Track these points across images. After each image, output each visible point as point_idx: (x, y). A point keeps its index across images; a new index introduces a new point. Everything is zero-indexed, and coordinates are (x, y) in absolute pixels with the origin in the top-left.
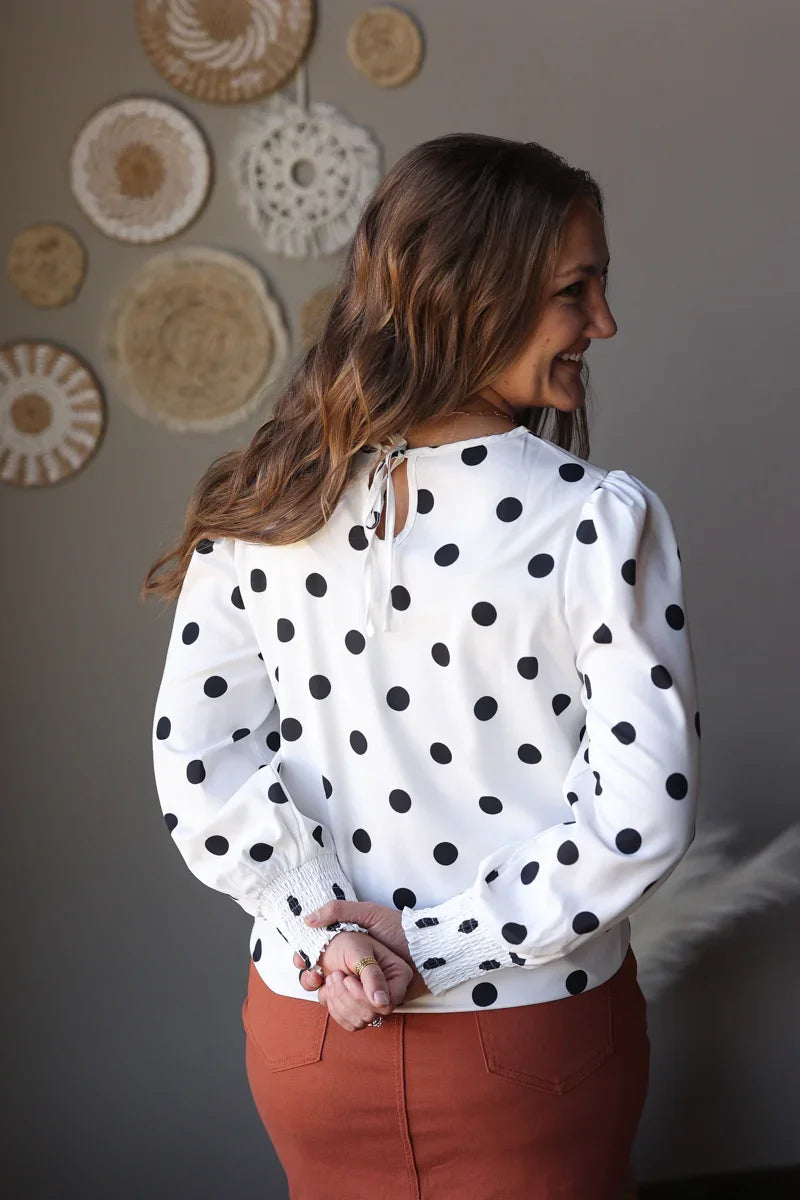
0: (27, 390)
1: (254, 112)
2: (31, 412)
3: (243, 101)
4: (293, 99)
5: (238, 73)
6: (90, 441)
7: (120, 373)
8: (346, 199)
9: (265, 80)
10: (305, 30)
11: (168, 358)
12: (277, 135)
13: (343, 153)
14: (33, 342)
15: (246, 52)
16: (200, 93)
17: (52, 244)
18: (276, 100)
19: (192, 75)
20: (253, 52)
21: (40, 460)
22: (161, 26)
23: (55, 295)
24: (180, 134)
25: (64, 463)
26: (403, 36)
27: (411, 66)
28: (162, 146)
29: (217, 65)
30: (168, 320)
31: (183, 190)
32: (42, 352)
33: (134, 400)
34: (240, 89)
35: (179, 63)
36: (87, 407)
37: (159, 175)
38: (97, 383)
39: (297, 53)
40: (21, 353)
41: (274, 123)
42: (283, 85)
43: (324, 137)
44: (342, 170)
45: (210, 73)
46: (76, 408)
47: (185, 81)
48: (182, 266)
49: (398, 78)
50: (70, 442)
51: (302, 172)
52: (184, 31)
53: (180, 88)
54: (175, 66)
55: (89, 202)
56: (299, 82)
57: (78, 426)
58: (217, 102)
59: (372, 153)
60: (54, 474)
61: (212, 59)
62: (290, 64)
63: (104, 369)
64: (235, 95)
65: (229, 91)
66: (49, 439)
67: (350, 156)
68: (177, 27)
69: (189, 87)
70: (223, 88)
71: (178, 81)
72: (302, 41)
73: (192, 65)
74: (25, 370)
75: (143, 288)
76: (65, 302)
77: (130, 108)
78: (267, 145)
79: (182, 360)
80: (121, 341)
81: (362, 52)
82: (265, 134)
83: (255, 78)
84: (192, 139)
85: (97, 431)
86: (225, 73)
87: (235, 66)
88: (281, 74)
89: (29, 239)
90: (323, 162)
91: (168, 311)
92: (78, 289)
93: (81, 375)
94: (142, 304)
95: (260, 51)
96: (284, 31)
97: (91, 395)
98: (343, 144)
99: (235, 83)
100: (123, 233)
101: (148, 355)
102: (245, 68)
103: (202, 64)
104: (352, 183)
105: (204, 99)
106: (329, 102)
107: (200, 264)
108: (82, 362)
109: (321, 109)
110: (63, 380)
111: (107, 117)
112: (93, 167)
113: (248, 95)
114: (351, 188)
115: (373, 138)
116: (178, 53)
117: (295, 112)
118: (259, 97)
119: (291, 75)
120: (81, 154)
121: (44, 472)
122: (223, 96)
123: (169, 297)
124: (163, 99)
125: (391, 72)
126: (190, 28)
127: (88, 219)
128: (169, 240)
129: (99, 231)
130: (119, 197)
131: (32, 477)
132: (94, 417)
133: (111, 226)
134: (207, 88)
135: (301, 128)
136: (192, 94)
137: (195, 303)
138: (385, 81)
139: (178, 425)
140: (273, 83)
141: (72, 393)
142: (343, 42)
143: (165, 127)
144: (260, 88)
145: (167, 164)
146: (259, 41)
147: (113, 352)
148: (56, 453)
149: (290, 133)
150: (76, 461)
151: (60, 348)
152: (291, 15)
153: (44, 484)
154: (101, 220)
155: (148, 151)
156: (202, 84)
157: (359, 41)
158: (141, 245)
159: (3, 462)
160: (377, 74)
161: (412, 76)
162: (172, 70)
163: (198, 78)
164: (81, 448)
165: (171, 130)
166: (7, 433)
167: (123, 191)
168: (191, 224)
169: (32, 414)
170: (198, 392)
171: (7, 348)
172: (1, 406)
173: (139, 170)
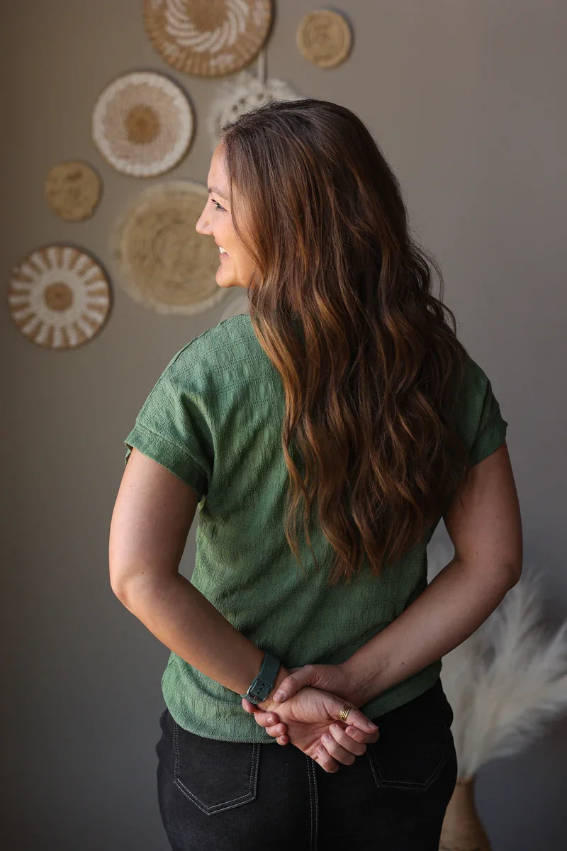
0: (56, 280)
1: (226, 84)
2: (58, 296)
3: (218, 76)
4: (255, 75)
5: (216, 55)
6: (99, 318)
7: (123, 271)
9: (235, 61)
10: (266, 25)
11: (158, 260)
12: (242, 102)
14: (61, 245)
15: (222, 41)
16: (187, 69)
17: (78, 175)
18: (243, 76)
19: (183, 56)
20: (227, 40)
21: (64, 330)
22: (161, 21)
23: (79, 212)
24: (172, 99)
25: (81, 333)
26: (338, 31)
27: (342, 54)
28: (159, 107)
29: (201, 49)
30: (159, 233)
31: (173, 140)
32: (68, 253)
33: (133, 291)
34: (217, 67)
35: (173, 47)
36: (99, 293)
37: (156, 127)
38: (107, 277)
39: (259, 42)
40: (52, 253)
41: (241, 92)
42: (249, 65)
45: (196, 54)
46: (91, 294)
47: (178, 60)
48: (171, 194)
49: (332, 62)
50: (85, 318)
52: (177, 23)
53: (173, 65)
54: (170, 49)
55: (105, 146)
56: (260, 62)
57: (92, 307)
58: (200, 76)
60: (74, 341)
61: (198, 45)
62: (254, 50)
63: (111, 265)
64: (213, 71)
65: (209, 68)
66: (70, 316)
68: (172, 20)
69: (179, 65)
70: (205, 66)
71: (172, 60)
72: (263, 33)
73: (182, 49)
74: (55, 265)
75: (141, 209)
76: (85, 218)
77: (136, 79)
78: (235, 108)
79: (168, 261)
80: (124, 246)
81: (308, 43)
82: (233, 100)
83: (228, 60)
84: (181, 103)
85: (105, 310)
86: (206, 56)
87: (214, 50)
88: (247, 57)
89: (61, 172)
91: (159, 227)
92: (95, 207)
93: (95, 270)
94: (140, 221)
95: (232, 40)
96: (250, 26)
97: (102, 285)
99: (213, 63)
100: (128, 169)
101: (144, 257)
102: (221, 52)
103: (190, 47)
105: (191, 74)
106: (282, 79)
107: (183, 193)
108: (96, 261)
109: (276, 83)
110: (82, 273)
111: (120, 85)
112: (108, 120)
113: (222, 70)
116: (172, 39)
117: (257, 85)
118: (231, 73)
119: (254, 58)
120: (100, 111)
121: (66, 339)
122: (204, 72)
123: (160, 216)
124: (160, 73)
125: (327, 57)
126: (182, 21)
127: (103, 158)
128: (161, 176)
129: (111, 168)
130: (127, 143)
131: (58, 342)
132: (103, 301)
133: (120, 164)
134: (193, 66)
135: (260, 97)
136: (182, 70)
137: (178, 222)
138: (323, 64)
139: (163, 309)
140: (241, 63)
141: (88, 283)
142: (293, 34)
143: (161, 94)
144: (232, 66)
145: (163, 121)
146: (232, 31)
147: (118, 254)
148: (75, 325)
149: (253, 101)
150: (89, 332)
151: (81, 250)
152: (256, 14)
153: (66, 348)
154: (113, 160)
155: (148, 110)
156: (190, 62)
157: (305, 33)
158: (141, 178)
159: (37, 331)
160: (317, 59)
161: (343, 61)
162: (168, 52)
163: (187, 58)
164: (93, 323)
165: (165, 95)
166: (41, 310)
167: (130, 139)
168: (179, 164)
169: (59, 298)
170: (178, 286)
171: (43, 249)
172: (37, 291)
173: (142, 124)
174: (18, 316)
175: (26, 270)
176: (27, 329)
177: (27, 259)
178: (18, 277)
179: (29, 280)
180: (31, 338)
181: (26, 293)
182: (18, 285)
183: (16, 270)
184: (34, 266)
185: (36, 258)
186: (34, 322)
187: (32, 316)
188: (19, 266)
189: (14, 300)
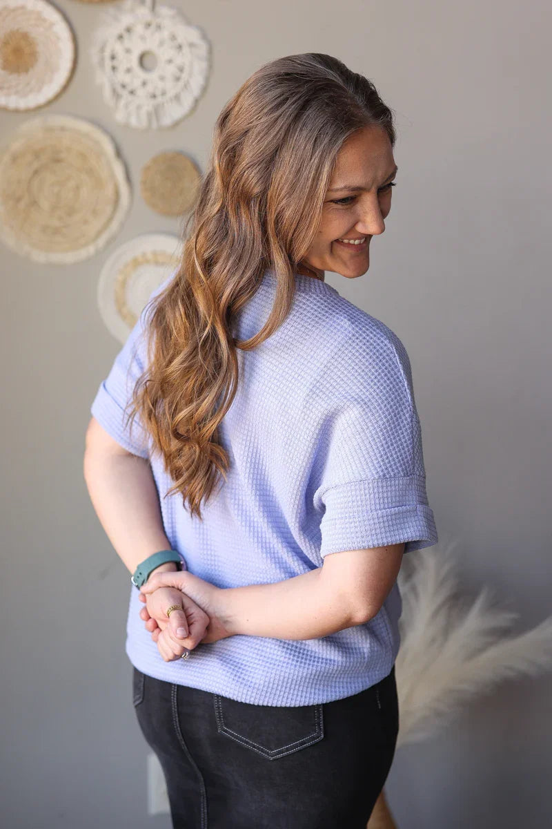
1: (111, 10)
4: (143, 2)
8: (181, 84)
11: (34, 203)
12: (129, 30)
13: (180, 47)
24: (52, 25)
28: (36, 33)
30: (36, 172)
31: (52, 70)
33: (7, 237)
37: (34, 55)
41: (126, 20)
43: (166, 34)
44: (179, 60)
48: (49, 130)
51: (147, 60)
58: (82, 2)
59: (203, 49)
67: (186, 50)
75: (16, 146)
78: (120, 37)
79: (45, 204)
82: (119, 28)
84: (61, 29)
90: (164, 54)
91: (36, 165)
94: (15, 159)
98: (180, 40)
101: (18, 200)
104: (187, 69)
106: (171, 6)
107: (63, 129)
109: (165, 11)
114: (184, 76)
115: (204, 37)
117: (144, 12)
123: (37, 155)
128: (39, 108)
135: (148, 25)
137: (57, 161)
139: (40, 257)
143: (40, 18)
145: (40, 49)
149: (139, 29)
155: (25, 36)
158: (17, 111)
165: (44, 20)
167: (5, 68)
168: (57, 97)
170: (56, 231)
173: (18, 51)
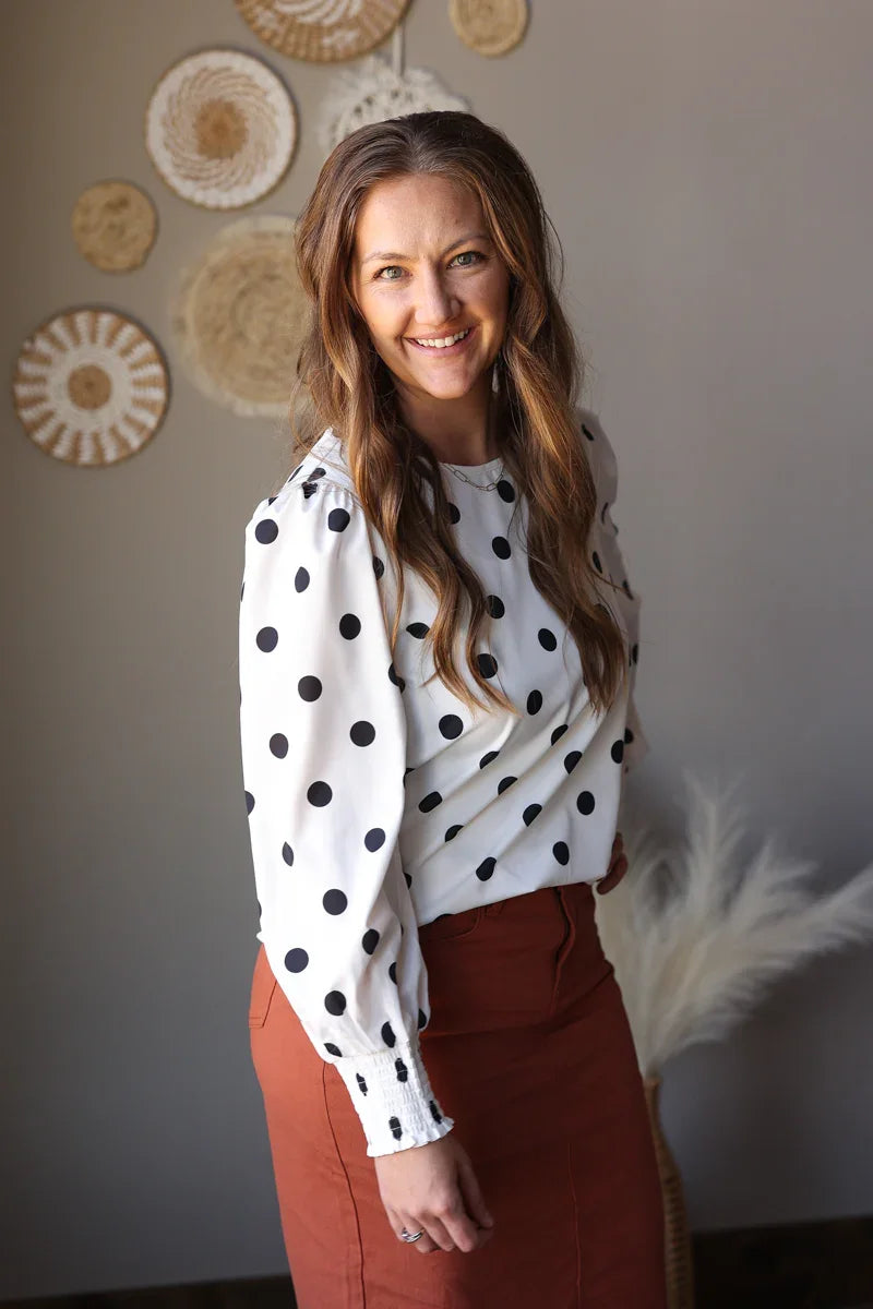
0: (87, 361)
1: (346, 74)
2: (90, 385)
3: (334, 60)
4: (388, 63)
5: (331, 30)
6: (151, 421)
7: (187, 348)
9: (359, 40)
11: (240, 335)
12: (369, 101)
14: (97, 309)
15: (341, 8)
16: (290, 49)
17: (123, 203)
18: (370, 62)
19: (282, 30)
20: (348, 8)
21: (96, 438)
23: (122, 259)
24: (266, 92)
25: (123, 443)
26: (509, 2)
27: (515, 36)
28: (246, 104)
29: (309, 19)
30: (243, 293)
31: (265, 153)
32: (106, 320)
33: (202, 379)
34: (332, 48)
35: (269, 14)
36: (151, 382)
37: (241, 134)
38: (162, 358)
39: (395, 13)
40: (82, 320)
41: (366, 87)
42: (378, 47)
43: (419, 106)
45: (302, 26)
46: (138, 383)
47: (275, 34)
48: (261, 236)
49: (499, 47)
50: (129, 420)
53: (269, 42)
54: (264, 18)
55: (164, 161)
56: (396, 40)
57: (140, 403)
58: (306, 59)
60: (111, 454)
61: (304, 13)
62: (388, 25)
63: (170, 341)
64: (327, 55)
65: (321, 48)
66: (107, 416)
69: (277, 42)
70: (314, 45)
71: (267, 34)
73: (282, 18)
74: (85, 339)
75: (217, 257)
76: (133, 268)
77: (214, 60)
78: (358, 110)
79: (254, 337)
80: (189, 313)
81: (466, 19)
82: (356, 99)
83: (349, 37)
84: (278, 98)
85: (159, 410)
86: (317, 29)
87: (327, 22)
88: (377, 35)
89: (99, 197)
91: (242, 284)
92: (148, 252)
93: (146, 348)
94: (215, 275)
95: (355, 9)
97: (155, 370)
99: (327, 41)
100: (199, 197)
101: (218, 331)
102: (339, 25)
103: (294, 16)
105: (294, 56)
106: (426, 69)
107: (279, 235)
108: (147, 334)
109: (417, 75)
110: (125, 352)
111: (190, 67)
112: (170, 122)
113: (340, 55)
116: (268, 3)
117: (390, 77)
118: (352, 58)
119: (388, 36)
120: (159, 107)
122: (313, 55)
123: (244, 269)
124: (249, 53)
125: (493, 40)
127: (162, 178)
128: (245, 209)
129: (173, 192)
130: (196, 157)
131: (86, 456)
132: (157, 395)
133: (186, 189)
134: (297, 45)
135: (395, 95)
136: (280, 49)
137: (271, 278)
138: (486, 49)
139: (245, 408)
140: (367, 43)
141: (135, 367)
143: (250, 83)
144: (354, 48)
145: (249, 125)
147: (181, 325)
148: (114, 431)
149: (383, 100)
150: (135, 442)
151: (125, 317)
153: (100, 464)
154: (176, 181)
155: (230, 108)
156: (292, 39)
157: (461, 4)
158: (218, 210)
159: (55, 440)
160: (479, 41)
161: (514, 47)
162: (261, 22)
163: (289, 31)
164: (141, 427)
165: (255, 87)
166: (63, 407)
167: (201, 151)
168: (272, 191)
169: (90, 388)
170: (269, 374)
171: (69, 313)
172: (58, 377)
173: (220, 129)
174: (28, 415)
175: (42, 345)
176: (42, 436)
177: (43, 328)
178: (28, 355)
179: (45, 360)
180: (47, 449)
181: (41, 380)
182: (28, 368)
183: (27, 345)
184: (53, 340)
185: (58, 328)
186: (51, 427)
187: (49, 415)
188: (32, 339)
189: (23, 391)
